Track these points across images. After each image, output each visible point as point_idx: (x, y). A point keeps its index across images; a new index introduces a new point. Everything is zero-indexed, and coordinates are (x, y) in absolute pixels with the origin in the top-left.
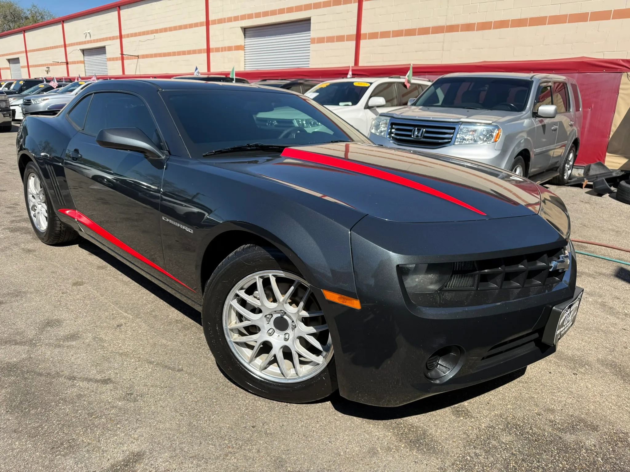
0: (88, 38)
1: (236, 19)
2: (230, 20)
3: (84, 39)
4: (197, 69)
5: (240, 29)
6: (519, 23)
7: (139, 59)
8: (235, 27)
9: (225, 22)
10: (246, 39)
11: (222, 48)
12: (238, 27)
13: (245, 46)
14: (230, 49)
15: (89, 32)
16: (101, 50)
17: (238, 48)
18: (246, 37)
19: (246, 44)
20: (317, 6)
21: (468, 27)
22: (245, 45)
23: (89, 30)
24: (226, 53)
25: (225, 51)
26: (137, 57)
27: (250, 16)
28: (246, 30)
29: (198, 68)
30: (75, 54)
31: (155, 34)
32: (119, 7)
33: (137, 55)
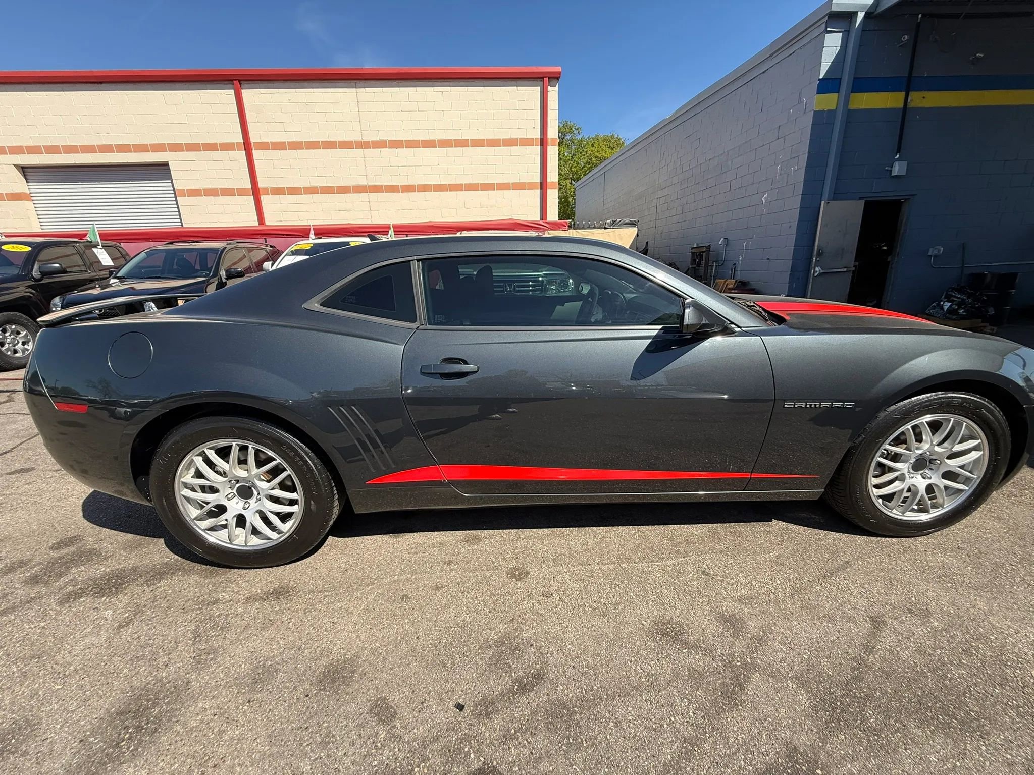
5: (9, 167)
6: (440, 188)
10: (29, 184)
12: (9, 164)
13: (33, 195)
17: (17, 197)
18: (33, 181)
19: (32, 191)
20: (176, 148)
21: (392, 189)
22: (31, 193)
27: (34, 150)
28: (26, 170)
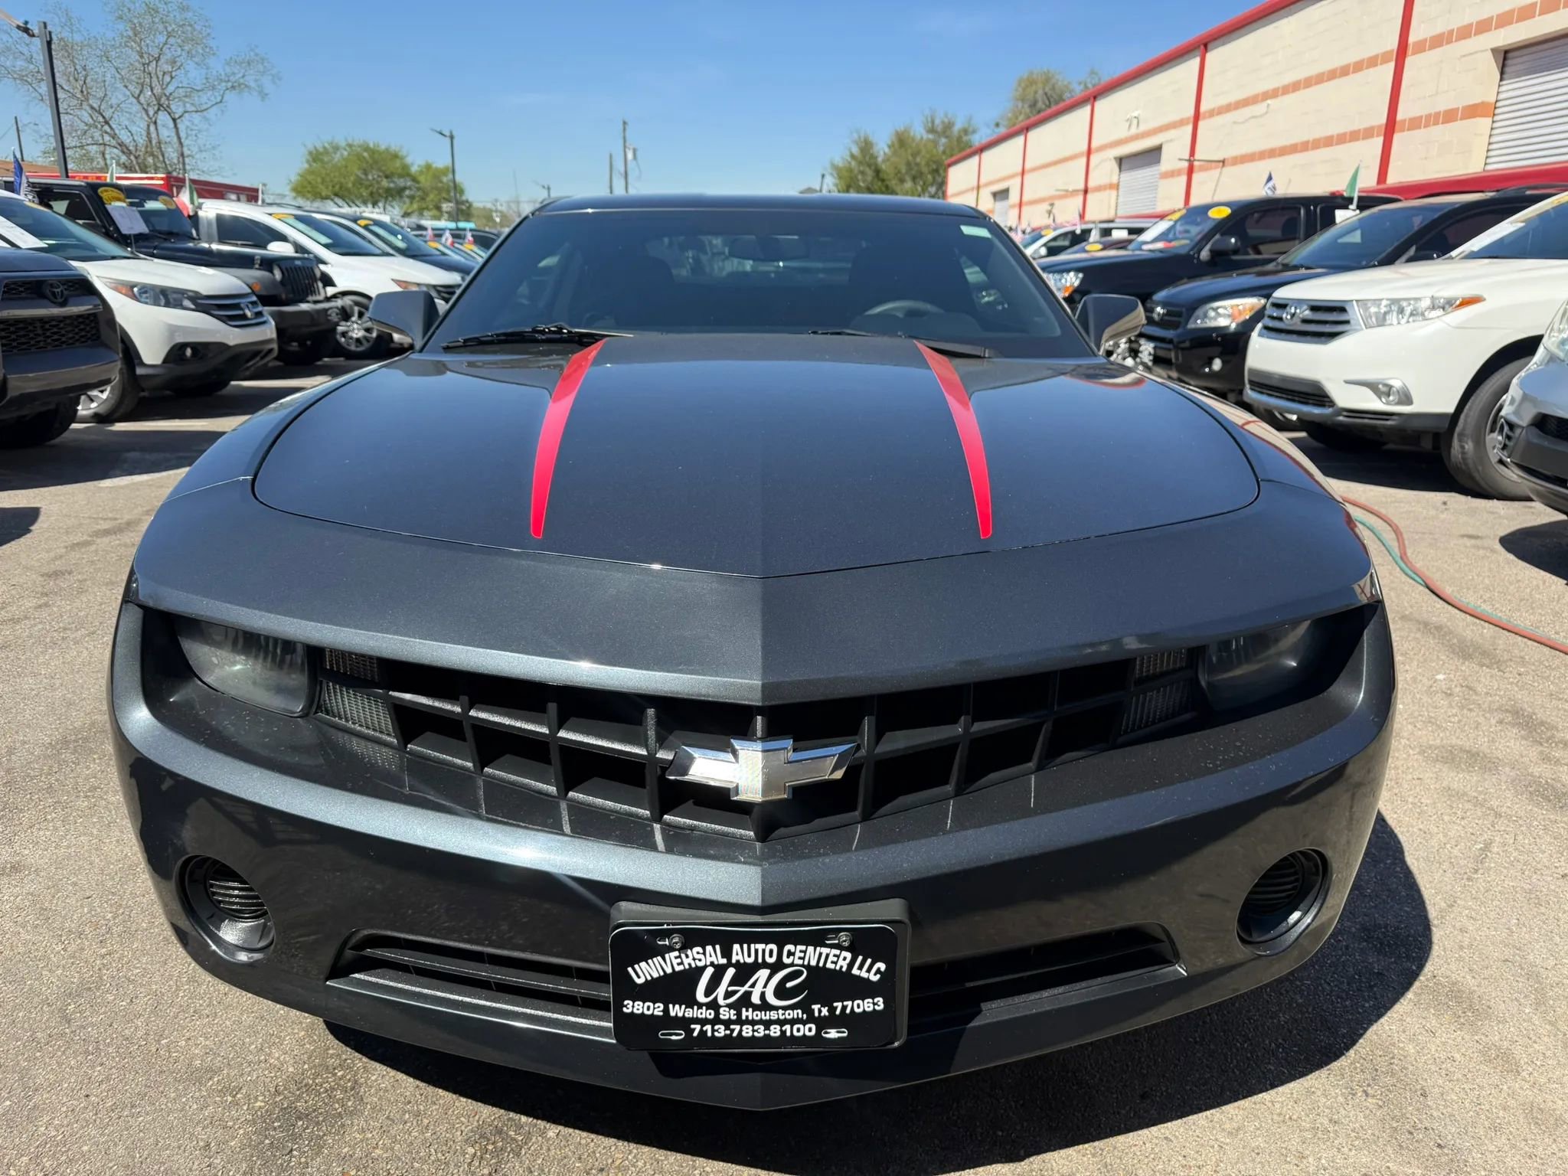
0: (1134, 131)
1: (1483, 27)
2: (1465, 33)
3: (1123, 133)
4: (1270, 178)
5: (1490, 55)
7: (1224, 169)
8: (1476, 52)
9: (1449, 41)
10: (1504, 83)
11: (1429, 116)
12: (1487, 50)
13: (1498, 104)
14: (1450, 116)
15: (1136, 114)
16: (1153, 155)
17: (1473, 111)
18: (1505, 76)
19: (1503, 96)
22: (1497, 101)
23: (1137, 110)
24: (1438, 131)
25: (1436, 123)
26: (1221, 164)
28: (1510, 55)
29: (1273, 176)
30: (1104, 169)
31: (1269, 102)
32: (1206, 46)
33: (1222, 159)
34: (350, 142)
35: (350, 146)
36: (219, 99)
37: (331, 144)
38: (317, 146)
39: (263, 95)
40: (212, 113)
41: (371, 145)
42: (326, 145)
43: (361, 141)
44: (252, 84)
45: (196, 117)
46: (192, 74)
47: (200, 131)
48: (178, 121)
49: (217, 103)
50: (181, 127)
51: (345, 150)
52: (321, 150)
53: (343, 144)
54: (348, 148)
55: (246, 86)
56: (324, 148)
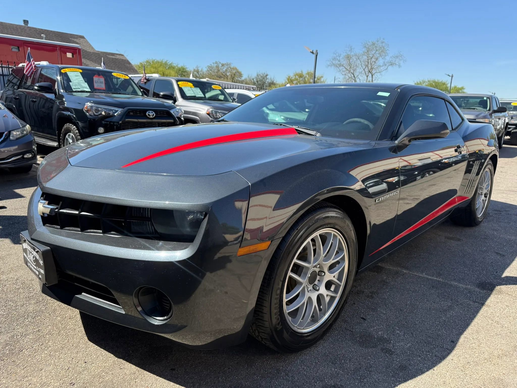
34: (429, 80)
35: (429, 81)
36: (386, 68)
37: (423, 81)
38: (418, 81)
39: (400, 66)
40: (383, 73)
41: (436, 81)
42: (421, 81)
43: (433, 80)
44: (397, 63)
45: (378, 74)
46: (381, 61)
47: (379, 78)
48: (373, 75)
49: (385, 70)
50: (374, 77)
51: (427, 82)
52: (419, 83)
53: (427, 80)
54: (428, 82)
55: (396, 64)
56: (420, 82)
